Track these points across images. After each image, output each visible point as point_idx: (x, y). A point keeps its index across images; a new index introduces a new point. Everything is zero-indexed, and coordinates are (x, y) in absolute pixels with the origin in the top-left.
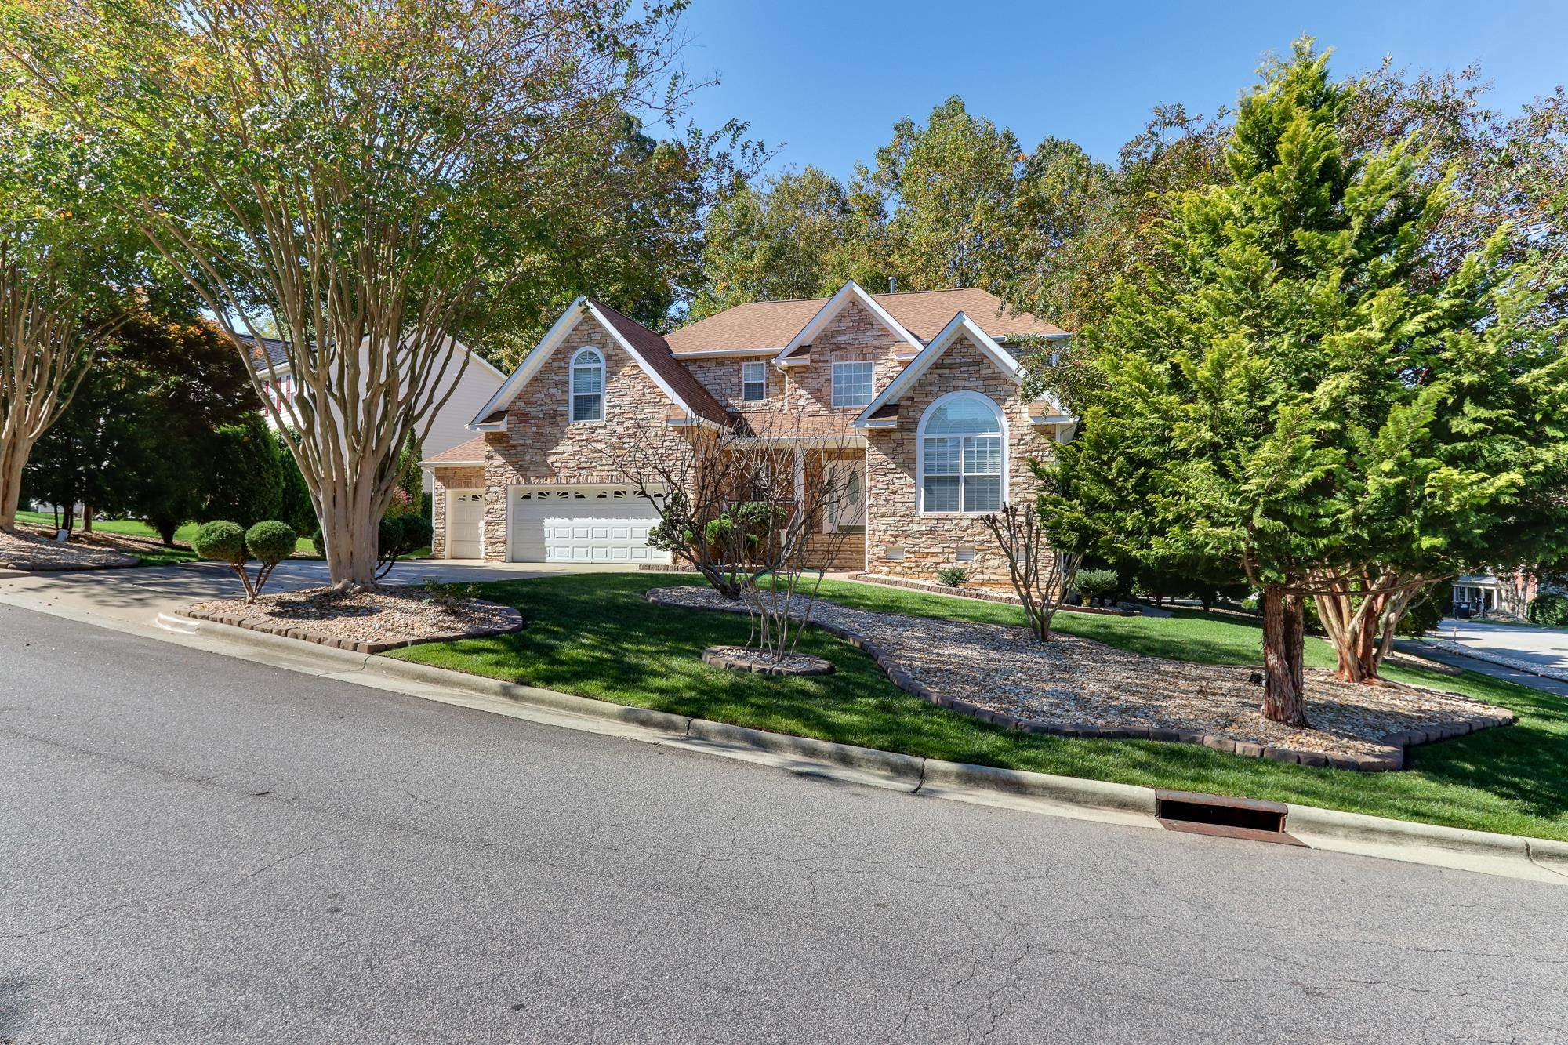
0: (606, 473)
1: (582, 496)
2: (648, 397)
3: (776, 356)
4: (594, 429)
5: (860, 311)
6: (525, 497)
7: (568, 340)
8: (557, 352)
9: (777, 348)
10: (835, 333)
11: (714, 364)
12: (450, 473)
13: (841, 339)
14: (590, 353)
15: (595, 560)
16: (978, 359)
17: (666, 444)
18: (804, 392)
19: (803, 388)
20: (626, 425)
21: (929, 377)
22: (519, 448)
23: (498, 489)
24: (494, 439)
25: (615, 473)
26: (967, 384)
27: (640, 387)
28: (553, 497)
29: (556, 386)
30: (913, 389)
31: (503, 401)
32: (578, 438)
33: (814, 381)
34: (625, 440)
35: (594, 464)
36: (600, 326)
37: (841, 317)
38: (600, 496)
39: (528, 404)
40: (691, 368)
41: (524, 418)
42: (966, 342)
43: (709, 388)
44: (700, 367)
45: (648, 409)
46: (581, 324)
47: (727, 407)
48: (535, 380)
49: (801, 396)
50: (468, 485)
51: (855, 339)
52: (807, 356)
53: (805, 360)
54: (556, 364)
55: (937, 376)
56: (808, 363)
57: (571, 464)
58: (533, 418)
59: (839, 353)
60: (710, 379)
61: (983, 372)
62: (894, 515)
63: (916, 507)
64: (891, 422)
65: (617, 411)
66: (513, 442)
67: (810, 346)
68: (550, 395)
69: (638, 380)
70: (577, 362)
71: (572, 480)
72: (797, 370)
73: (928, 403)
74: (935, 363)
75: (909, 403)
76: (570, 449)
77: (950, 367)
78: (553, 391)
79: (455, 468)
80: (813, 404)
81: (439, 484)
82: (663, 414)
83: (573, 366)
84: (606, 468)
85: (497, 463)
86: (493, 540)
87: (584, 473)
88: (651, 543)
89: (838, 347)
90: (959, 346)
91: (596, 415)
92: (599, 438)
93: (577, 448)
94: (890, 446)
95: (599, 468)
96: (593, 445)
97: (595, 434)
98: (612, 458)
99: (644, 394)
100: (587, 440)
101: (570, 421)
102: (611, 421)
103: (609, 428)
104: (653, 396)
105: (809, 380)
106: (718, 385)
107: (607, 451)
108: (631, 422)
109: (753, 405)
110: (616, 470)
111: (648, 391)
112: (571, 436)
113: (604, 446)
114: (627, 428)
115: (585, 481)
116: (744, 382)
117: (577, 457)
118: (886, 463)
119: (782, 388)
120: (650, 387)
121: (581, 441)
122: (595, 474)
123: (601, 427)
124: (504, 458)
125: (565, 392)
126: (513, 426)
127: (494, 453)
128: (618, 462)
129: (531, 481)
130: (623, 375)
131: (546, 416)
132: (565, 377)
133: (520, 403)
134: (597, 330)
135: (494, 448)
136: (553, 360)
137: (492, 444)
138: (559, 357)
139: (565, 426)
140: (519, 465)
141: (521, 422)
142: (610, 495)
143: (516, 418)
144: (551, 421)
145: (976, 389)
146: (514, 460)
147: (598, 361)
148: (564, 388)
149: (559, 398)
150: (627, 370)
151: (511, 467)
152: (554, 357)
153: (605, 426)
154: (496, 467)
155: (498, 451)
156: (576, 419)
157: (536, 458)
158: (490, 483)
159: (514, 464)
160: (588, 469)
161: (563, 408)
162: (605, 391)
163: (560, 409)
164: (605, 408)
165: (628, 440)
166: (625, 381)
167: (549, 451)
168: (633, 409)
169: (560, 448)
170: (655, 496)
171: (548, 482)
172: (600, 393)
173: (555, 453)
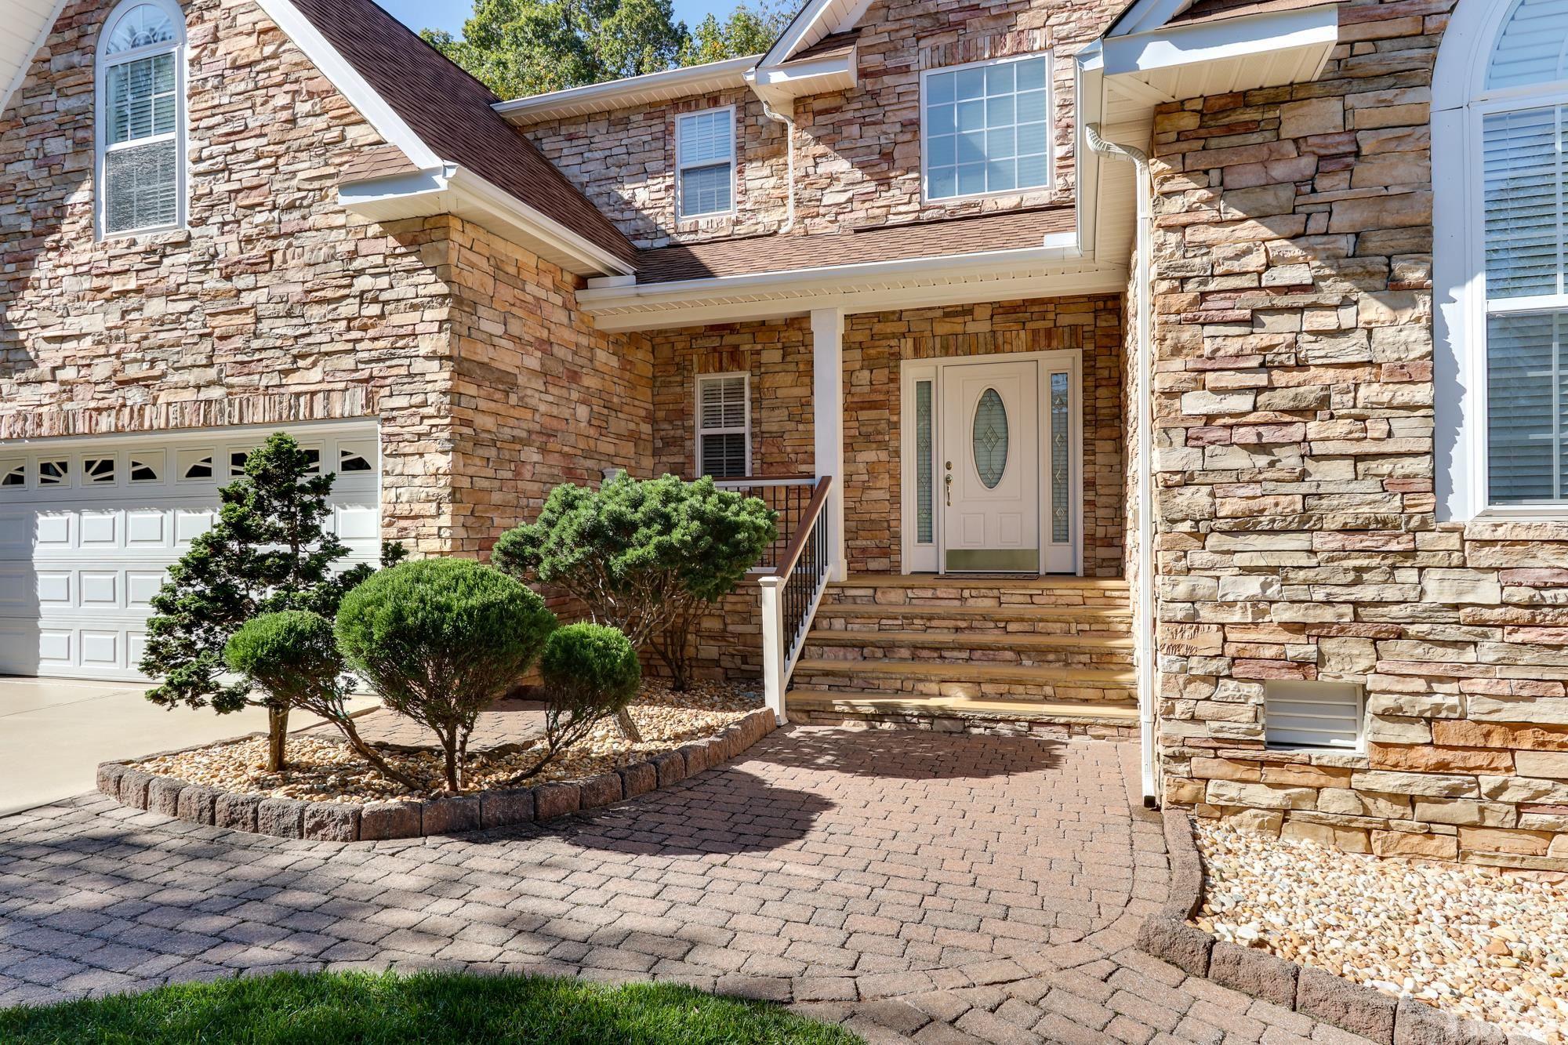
0: (189, 395)
1: (147, 475)
2: (307, 130)
3: (760, 66)
4: (156, 254)
8: (61, 25)
11: (603, 126)
17: (363, 283)
18: (842, 165)
19: (845, 153)
20: (244, 231)
25: (216, 393)
27: (282, 100)
28: (78, 476)
29: (60, 130)
32: (117, 285)
33: (870, 131)
34: (241, 282)
35: (161, 367)
38: (196, 471)
40: (548, 145)
43: (590, 191)
44: (570, 138)
45: (305, 170)
47: (638, 234)
49: (832, 178)
52: (849, 57)
54: (62, 65)
56: (849, 79)
57: (102, 370)
58: (6, 237)
59: (944, 40)
60: (596, 168)
62: (1305, 522)
63: (1438, 483)
65: (221, 188)
67: (857, 32)
68: (47, 162)
69: (277, 76)
70: (114, 44)
71: (105, 423)
72: (818, 105)
76: (96, 323)
78: (54, 146)
80: (867, 198)
83: (104, 60)
84: (192, 377)
87: (135, 396)
89: (940, 24)
91: (166, 211)
92: (172, 281)
93: (114, 319)
94: (1279, 171)
95: (174, 378)
96: (156, 307)
97: (163, 271)
98: (206, 346)
99: (293, 121)
100: (139, 290)
101: (97, 235)
102: (202, 221)
103: (198, 245)
104: (320, 123)
105: (855, 130)
106: (616, 179)
107: (195, 324)
108: (260, 218)
109: (702, 224)
110: (218, 382)
111: (307, 107)
112: (98, 283)
113: (185, 306)
114: (249, 240)
115: (136, 422)
116: (680, 166)
117: (114, 349)
118: (1256, 261)
119: (780, 172)
120: (311, 95)
121: (124, 294)
122: (163, 398)
123: (177, 245)
125: (84, 146)
128: (224, 356)
129: (3, 430)
130: (236, 67)
131: (38, 229)
132: (85, 100)
136: (54, 49)
138: (68, 35)
139: (84, 252)
142: (221, 467)
144: (50, 240)
147: (168, 32)
148: (83, 135)
149: (68, 166)
150: (247, 48)
152: (56, 40)
153: (188, 242)
156: (112, 225)
157: (15, 358)
160: (146, 383)
161: (79, 197)
162: (187, 129)
163: (73, 199)
164: (187, 180)
165: (250, 281)
166: (241, 84)
167: (47, 334)
168: (266, 174)
169: (73, 325)
170: (346, 466)
171: (45, 429)
172: (174, 136)
173: (62, 340)
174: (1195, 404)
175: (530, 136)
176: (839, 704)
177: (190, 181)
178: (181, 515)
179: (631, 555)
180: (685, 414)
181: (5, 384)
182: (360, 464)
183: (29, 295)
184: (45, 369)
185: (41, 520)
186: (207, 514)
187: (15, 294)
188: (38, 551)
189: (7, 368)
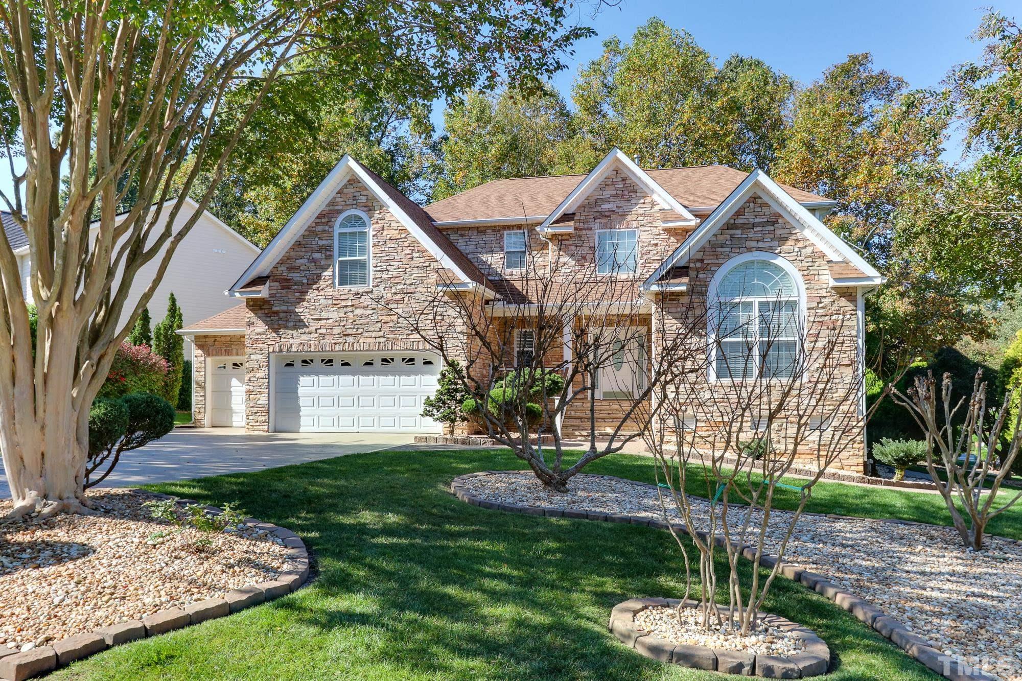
0: (372, 340)
1: (347, 364)
2: (417, 261)
3: (540, 224)
4: (359, 295)
5: (624, 180)
6: (288, 365)
7: (332, 203)
8: (321, 216)
9: (540, 217)
10: (598, 201)
11: (475, 233)
12: (210, 341)
13: (605, 207)
14: (356, 216)
15: (361, 429)
16: (773, 218)
17: (436, 309)
18: (568, 259)
19: (568, 255)
20: (394, 290)
21: (720, 238)
22: (282, 315)
23: (260, 357)
24: (256, 306)
25: (382, 340)
26: (761, 244)
27: (408, 251)
28: (317, 364)
29: (320, 251)
30: (703, 250)
31: (264, 266)
32: (343, 303)
33: (578, 249)
34: (392, 306)
35: (360, 331)
36: (366, 188)
37: (605, 185)
38: (367, 364)
39: (291, 269)
41: (286, 284)
42: (759, 201)
43: (470, 256)
44: (462, 235)
45: (416, 274)
46: (345, 186)
47: (489, 275)
48: (298, 245)
49: (565, 264)
50: (228, 353)
51: (618, 207)
52: (571, 223)
53: (568, 228)
54: (319, 228)
55: (729, 237)
56: (571, 230)
57: (337, 330)
58: (296, 284)
59: (604, 221)
60: (472, 248)
61: (778, 232)
62: (684, 382)
63: (707, 374)
64: (680, 285)
65: (385, 276)
66: (275, 309)
67: (574, 214)
68: (314, 260)
69: (406, 244)
70: (343, 225)
71: (337, 348)
72: (560, 237)
73: (719, 265)
74: (727, 224)
75: (698, 265)
76: (335, 315)
77: (742, 227)
78: (317, 256)
79: (215, 336)
80: (577, 271)
81: (200, 352)
82: (433, 277)
83: (337, 230)
84: (374, 334)
85: (258, 330)
86: (255, 410)
87: (350, 340)
88: (427, 413)
89: (602, 215)
90: (752, 205)
91: (363, 280)
92: (366, 304)
93: (342, 315)
94: (679, 309)
95: (366, 334)
96: (359, 312)
97: (361, 300)
98: (379, 325)
99: (412, 258)
100: (352, 306)
101: (334, 287)
102: (378, 286)
103: (375, 293)
104: (422, 260)
105: (573, 248)
106: (480, 253)
107: (374, 318)
108: (399, 287)
109: (514, 272)
110: (383, 337)
111: (417, 255)
112: (335, 302)
113: (371, 312)
114: (395, 293)
115: (351, 348)
116: (506, 250)
117: (342, 324)
118: (674, 328)
119: (544, 256)
120: (418, 251)
121: (346, 306)
122: (361, 341)
123: (367, 292)
124: (267, 325)
125: (330, 257)
126: (275, 292)
127: (255, 320)
128: (386, 328)
129: (294, 349)
130: (390, 239)
131: (309, 282)
132: (329, 242)
133: (282, 269)
134: (364, 193)
135: (256, 314)
136: (317, 224)
137: (253, 310)
138: (323, 220)
139: (329, 292)
140: (282, 331)
141: (283, 288)
142: (378, 363)
143: (277, 284)
144: (315, 286)
145: (770, 250)
146: (276, 327)
147: (364, 224)
148: (328, 253)
149: (323, 263)
150: (395, 234)
151: (274, 335)
152: (318, 221)
153: (372, 292)
154: (258, 334)
155: (259, 317)
156: (341, 284)
157: (299, 324)
158: (251, 351)
159: (276, 331)
160: (355, 335)
161: (327, 273)
162: (372, 255)
163: (324, 274)
164: (371, 272)
165: (396, 306)
166: (392, 245)
167: (313, 317)
168: (401, 274)
169: (324, 315)
170: (425, 363)
171: (312, 349)
172: (366, 257)
173: (320, 320)
175: (445, 233)
176: (577, 433)
177: (372, 273)
178: (361, 378)
179: (535, 388)
180: (511, 343)
181: (295, 333)
182: (430, 363)
183: (305, 304)
184: (313, 329)
185: (301, 378)
186: (371, 377)
187: (299, 303)
188: (301, 390)
189: (295, 328)
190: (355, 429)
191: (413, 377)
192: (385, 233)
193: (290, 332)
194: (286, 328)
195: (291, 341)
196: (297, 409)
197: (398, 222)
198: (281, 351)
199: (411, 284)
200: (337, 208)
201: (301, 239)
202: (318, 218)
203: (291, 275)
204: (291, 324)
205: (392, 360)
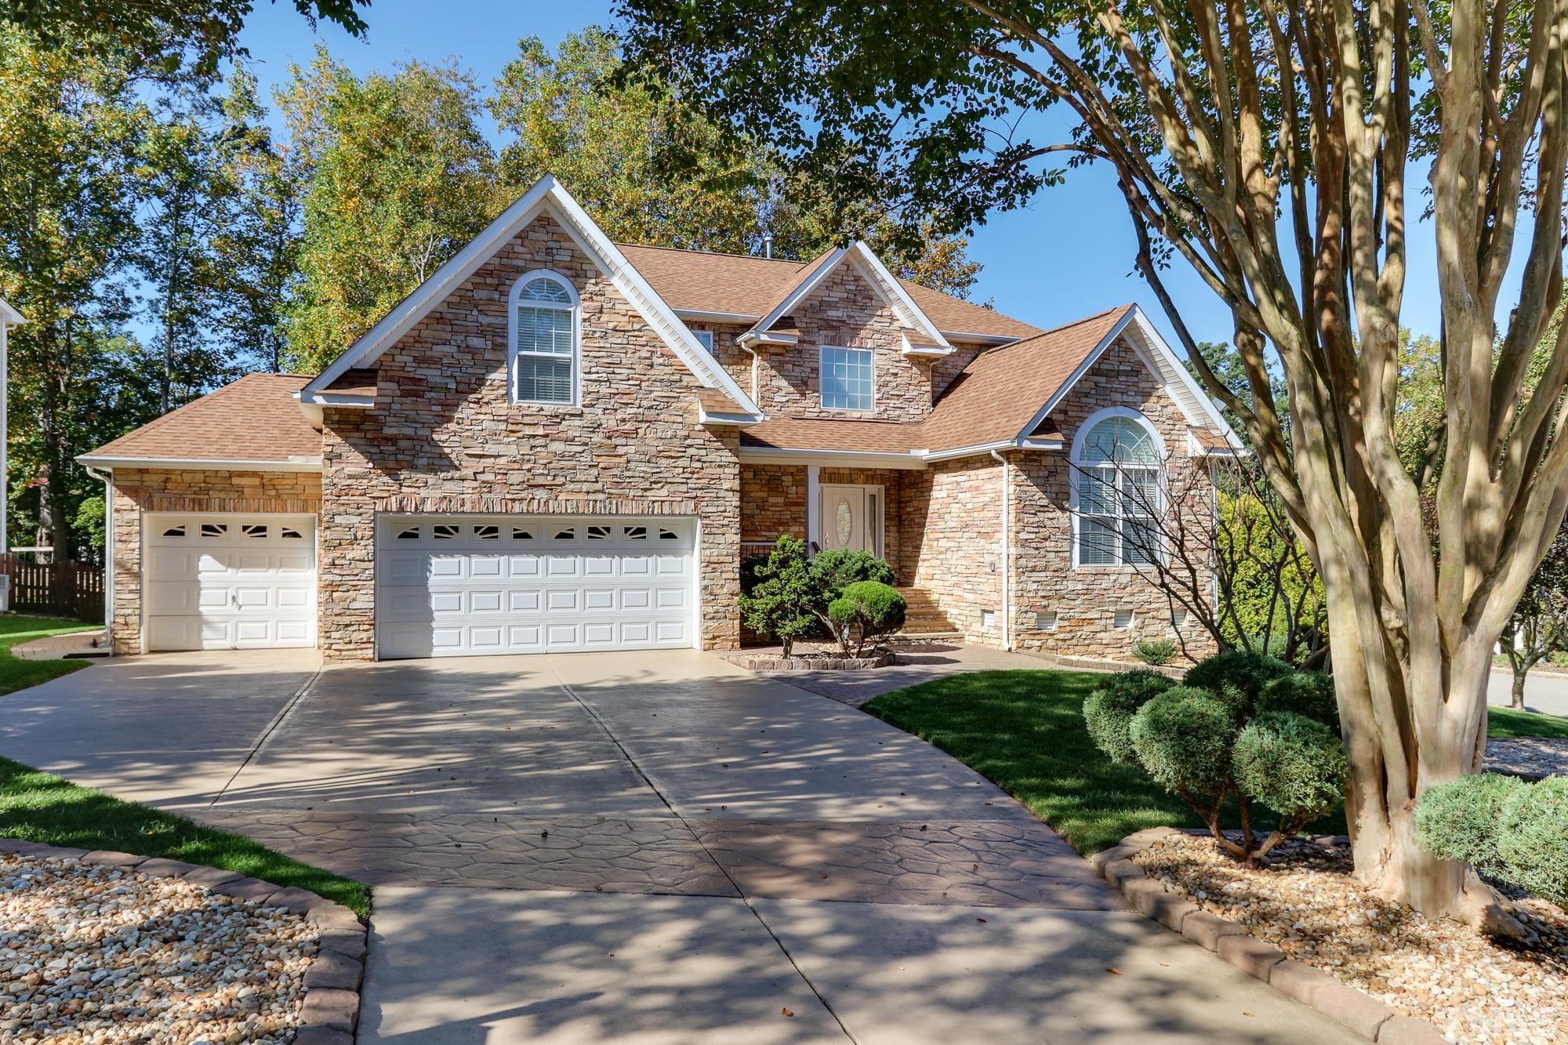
0: (583, 497)
1: (525, 536)
2: (658, 372)
4: (558, 418)
5: (857, 281)
6: (405, 535)
7: (506, 253)
8: (484, 272)
10: (824, 305)
12: (153, 481)
13: (833, 314)
14: (550, 283)
15: (552, 647)
16: (1137, 368)
17: (691, 451)
18: (783, 383)
19: (786, 377)
20: (620, 415)
21: (1085, 384)
22: (403, 444)
23: (355, 520)
24: (342, 422)
25: (601, 496)
26: (1125, 398)
27: (644, 353)
28: (466, 534)
29: (482, 334)
31: (367, 353)
32: (528, 431)
33: (797, 369)
34: (615, 441)
37: (834, 283)
38: (562, 536)
41: (413, 388)
45: (659, 391)
46: (531, 227)
48: (436, 318)
49: (779, 389)
50: (200, 505)
51: (850, 317)
52: (793, 333)
53: (788, 338)
54: (481, 294)
55: (1094, 385)
56: (794, 342)
57: (515, 477)
58: (432, 389)
59: (831, 333)
61: (1142, 385)
63: (1071, 559)
64: (1055, 443)
65: (604, 389)
66: (388, 431)
67: (798, 318)
68: (470, 350)
69: (642, 341)
70: (525, 295)
71: (517, 508)
72: (772, 350)
74: (1092, 368)
75: (1063, 417)
76: (512, 450)
78: (476, 342)
79: (167, 472)
80: (795, 401)
81: (128, 501)
83: (515, 302)
84: (585, 487)
85: (350, 469)
86: (346, 620)
87: (542, 494)
89: (829, 325)
91: (563, 394)
92: (570, 434)
93: (526, 450)
94: (1041, 474)
95: (571, 486)
96: (558, 447)
97: (561, 428)
98: (594, 471)
99: (652, 366)
100: (546, 436)
101: (511, 400)
102: (593, 406)
103: (588, 417)
104: (667, 370)
105: (790, 367)
107: (586, 459)
108: (629, 411)
110: (602, 491)
111: (661, 360)
112: (514, 428)
113: (580, 449)
114: (623, 420)
115: (541, 509)
117: (527, 466)
118: (1036, 497)
120: (663, 355)
121: (534, 436)
122: (562, 497)
123: (572, 415)
124: (370, 460)
125: (503, 347)
126: (389, 400)
127: (344, 449)
128: (606, 478)
129: (429, 507)
130: (615, 330)
131: (462, 387)
132: (500, 321)
133: (406, 359)
134: (565, 245)
135: (346, 439)
136: (476, 285)
137: (339, 431)
138: (489, 280)
139: (502, 408)
140: (404, 474)
141: (406, 394)
142: (581, 534)
143: (394, 386)
144: (472, 397)
145: (1133, 406)
146: (391, 465)
147: (565, 298)
148: (499, 340)
149: (488, 356)
150: (623, 322)
151: (386, 479)
152: (478, 280)
153: (581, 415)
154: (350, 477)
155: (354, 445)
156: (523, 395)
157: (440, 463)
158: (335, 508)
159: (392, 473)
160: (549, 487)
161: (498, 376)
162: (580, 354)
163: (492, 376)
164: (579, 381)
165: (623, 441)
166: (618, 339)
167: (469, 451)
168: (634, 389)
169: (491, 449)
170: (662, 536)
171: (468, 508)
172: (570, 355)
173: (481, 456)
174: (1023, 536)
177: (581, 383)
178: (551, 559)
181: (431, 479)
182: (671, 536)
183: (452, 426)
184: (469, 473)
185: (434, 560)
186: (571, 559)
187: (440, 425)
188: (433, 580)
189: (432, 469)
190: (540, 647)
191: (643, 559)
192: (604, 318)
193: (422, 476)
194: (413, 467)
195: (423, 493)
196: (430, 618)
197: (626, 303)
198: (401, 510)
199: (651, 408)
200: (515, 262)
201: (444, 309)
202: (477, 274)
203: (422, 372)
204: (424, 461)
205: (608, 530)
